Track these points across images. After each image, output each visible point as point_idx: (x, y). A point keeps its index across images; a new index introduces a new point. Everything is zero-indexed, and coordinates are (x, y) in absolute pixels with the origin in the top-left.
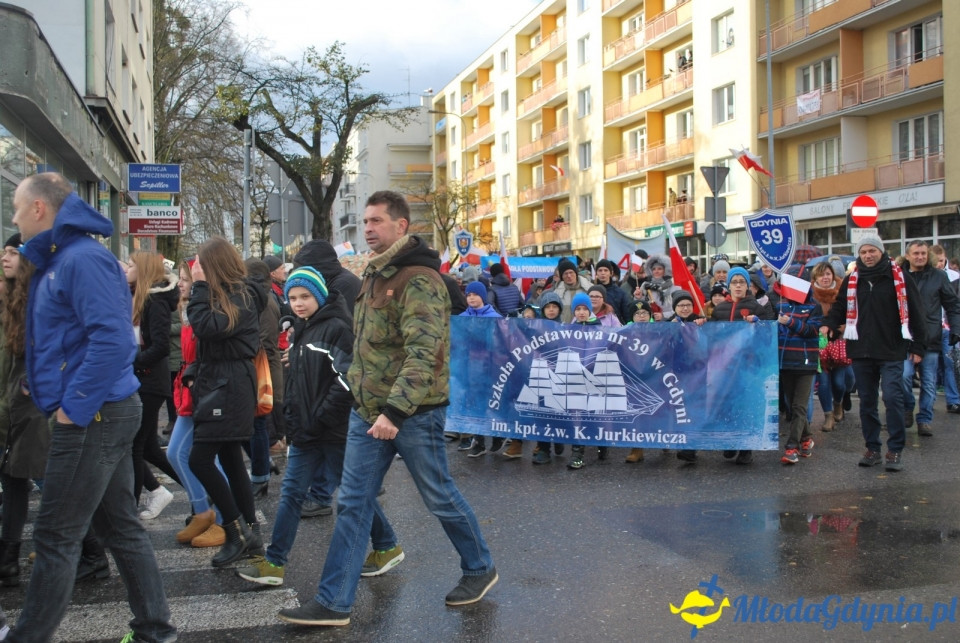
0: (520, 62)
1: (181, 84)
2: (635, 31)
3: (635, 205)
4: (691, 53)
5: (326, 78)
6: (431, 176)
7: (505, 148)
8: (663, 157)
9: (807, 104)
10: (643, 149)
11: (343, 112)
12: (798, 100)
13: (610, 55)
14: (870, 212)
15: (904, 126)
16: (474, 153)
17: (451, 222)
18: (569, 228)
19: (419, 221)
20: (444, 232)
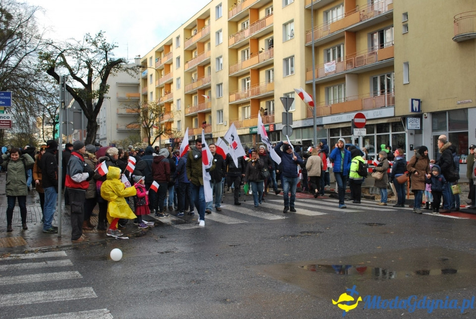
0: (186, 42)
1: (7, 48)
2: (245, 29)
3: (244, 116)
4: (273, 40)
5: (95, 50)
6: (139, 100)
7: (179, 86)
8: (258, 92)
9: (329, 67)
11: (104, 67)
12: (325, 65)
13: (233, 39)
14: (362, 120)
15: (375, 80)
16: (161, 88)
17: (151, 123)
18: (211, 127)
19: (135, 122)
20: (147, 129)
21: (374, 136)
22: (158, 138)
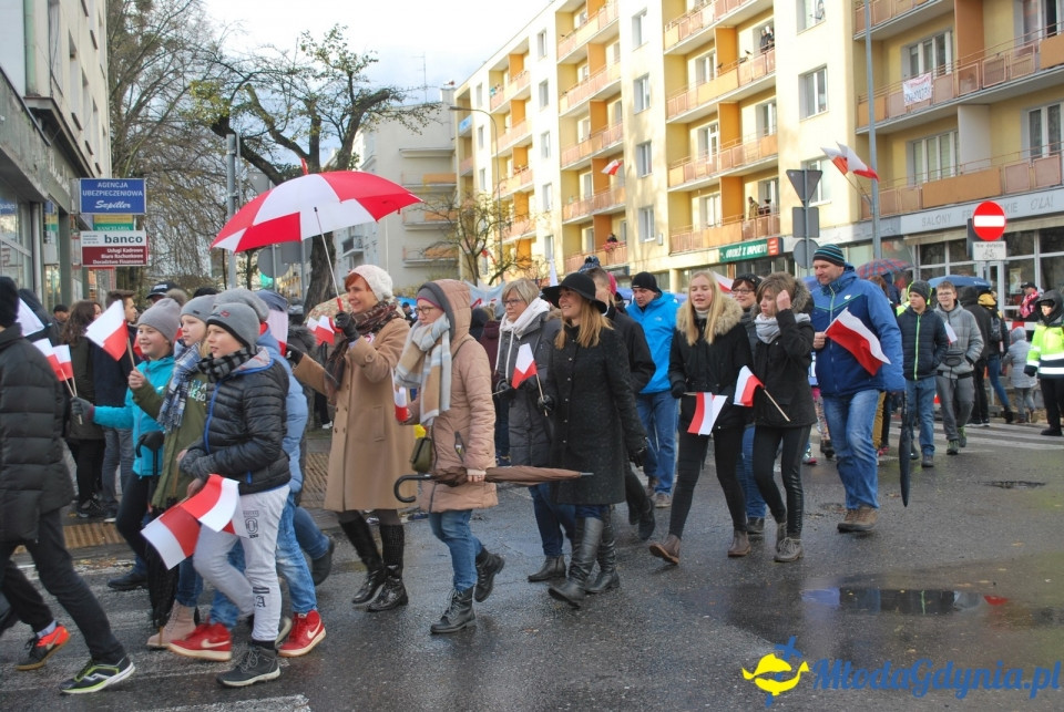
0: (561, 46)
1: (142, 79)
2: (702, 5)
3: (706, 219)
4: (773, 30)
5: (325, 70)
6: (454, 188)
7: (546, 152)
8: (740, 159)
9: (916, 91)
10: (715, 150)
11: (346, 112)
12: (905, 86)
13: (673, 36)
14: (995, 221)
15: (1035, 115)
16: (506, 159)
17: (480, 245)
18: (626, 249)
19: (441, 243)
20: (473, 257)
22: (499, 278)
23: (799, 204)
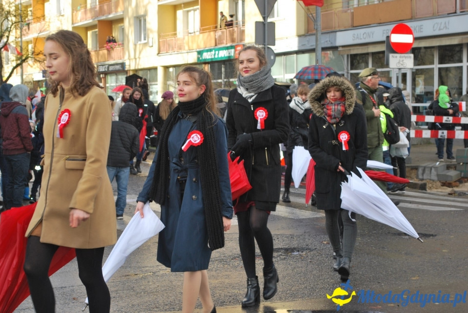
3: (188, 28)
14: (407, 39)
18: (123, 49)
21: (433, 69)
23: (261, 19)
